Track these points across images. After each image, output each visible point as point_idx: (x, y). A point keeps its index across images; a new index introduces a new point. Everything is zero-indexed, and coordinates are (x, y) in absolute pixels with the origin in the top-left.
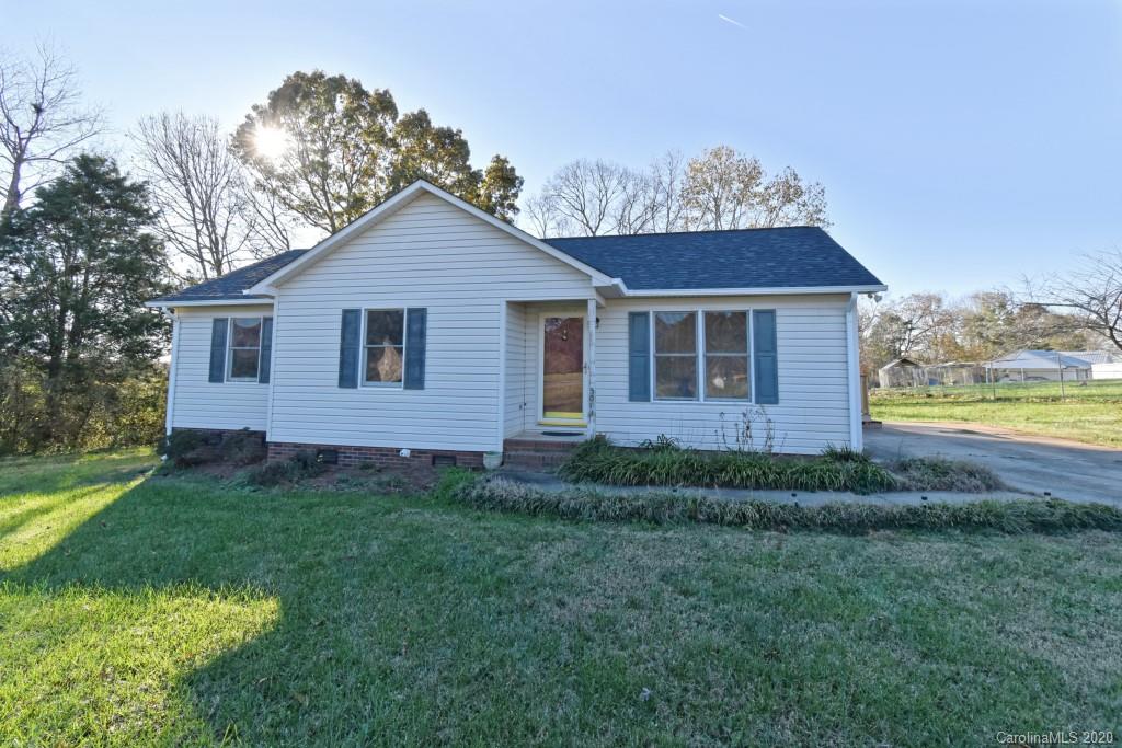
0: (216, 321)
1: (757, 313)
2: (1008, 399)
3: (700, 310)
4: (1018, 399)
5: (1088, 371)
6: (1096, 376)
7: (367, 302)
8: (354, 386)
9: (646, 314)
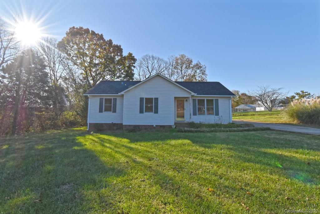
0: (100, 99)
1: (215, 99)
2: (245, 115)
3: (206, 99)
4: (247, 115)
5: (255, 109)
6: (257, 110)
7: (145, 96)
8: (143, 113)
9: (196, 99)
